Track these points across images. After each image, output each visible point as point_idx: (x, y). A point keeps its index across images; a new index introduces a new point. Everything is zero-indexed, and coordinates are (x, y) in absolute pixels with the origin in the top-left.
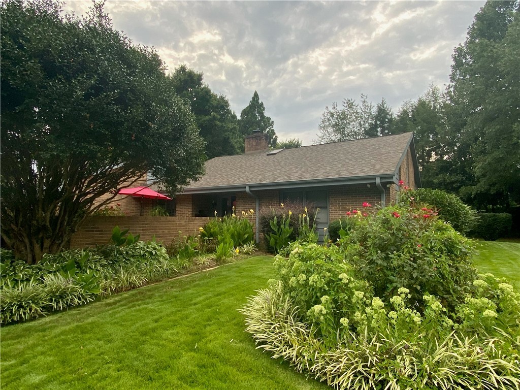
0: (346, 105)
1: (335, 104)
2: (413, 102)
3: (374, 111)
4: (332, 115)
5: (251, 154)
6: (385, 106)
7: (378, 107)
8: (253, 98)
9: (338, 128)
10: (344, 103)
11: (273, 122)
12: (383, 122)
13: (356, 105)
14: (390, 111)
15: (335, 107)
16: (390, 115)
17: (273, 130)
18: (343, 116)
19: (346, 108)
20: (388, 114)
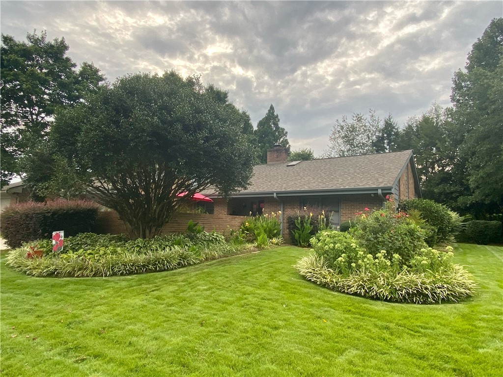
0: (355, 119)
1: (345, 117)
2: (417, 118)
3: (382, 125)
4: (342, 128)
5: (273, 165)
6: (392, 120)
7: (385, 121)
8: (269, 111)
9: (348, 140)
10: (354, 117)
11: (287, 133)
12: (389, 135)
13: (365, 119)
14: (396, 125)
15: (344, 120)
16: (396, 129)
17: (287, 140)
18: (353, 129)
19: (355, 122)
20: (394, 128)
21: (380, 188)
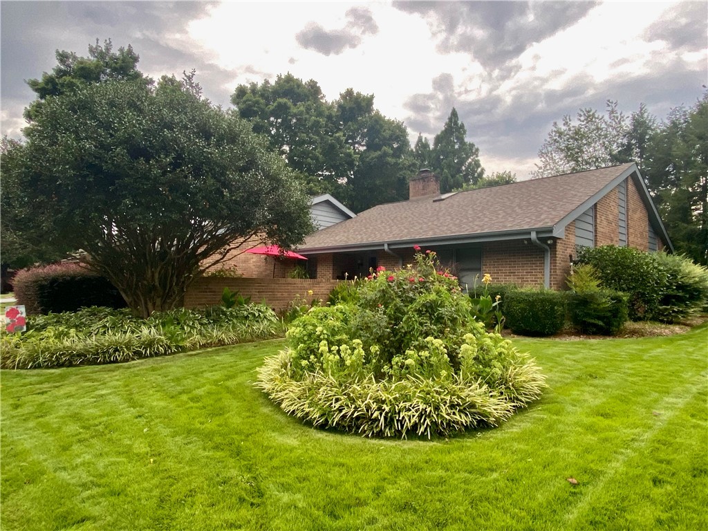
0: (582, 118)
1: (568, 118)
2: (687, 108)
3: (627, 124)
4: (561, 134)
5: (417, 201)
6: (645, 115)
7: (634, 118)
8: (450, 119)
9: (572, 154)
10: (581, 116)
11: (477, 150)
12: (641, 140)
13: (600, 117)
14: (654, 123)
15: (567, 123)
16: (652, 130)
17: (478, 161)
18: (578, 135)
19: (583, 123)
20: (649, 128)
21: (533, 230)
